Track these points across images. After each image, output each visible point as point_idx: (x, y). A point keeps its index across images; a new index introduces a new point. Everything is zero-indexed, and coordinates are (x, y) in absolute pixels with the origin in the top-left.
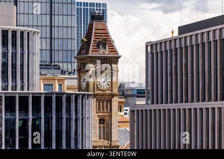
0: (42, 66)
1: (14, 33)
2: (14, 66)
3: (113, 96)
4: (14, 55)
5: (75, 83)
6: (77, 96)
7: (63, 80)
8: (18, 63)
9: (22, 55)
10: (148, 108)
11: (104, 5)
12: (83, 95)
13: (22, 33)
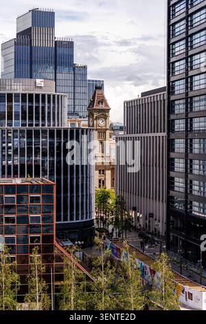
0: (69, 114)
1: (54, 96)
2: (54, 114)
3: (106, 130)
4: (54, 108)
5: (87, 123)
6: (87, 130)
7: (80, 121)
8: (56, 112)
9: (58, 107)
10: (125, 136)
11: (103, 81)
12: (90, 129)
13: (58, 96)
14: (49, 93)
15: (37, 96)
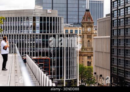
1: (56, 18)
4: (56, 23)
14: (54, 16)
15: (48, 18)
